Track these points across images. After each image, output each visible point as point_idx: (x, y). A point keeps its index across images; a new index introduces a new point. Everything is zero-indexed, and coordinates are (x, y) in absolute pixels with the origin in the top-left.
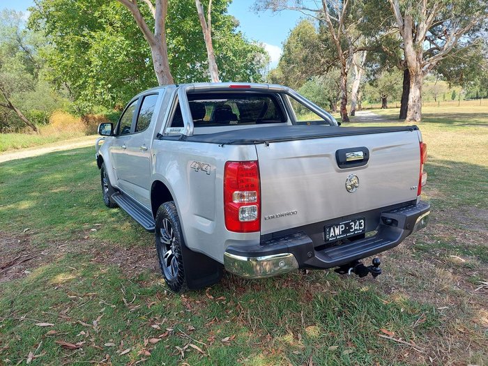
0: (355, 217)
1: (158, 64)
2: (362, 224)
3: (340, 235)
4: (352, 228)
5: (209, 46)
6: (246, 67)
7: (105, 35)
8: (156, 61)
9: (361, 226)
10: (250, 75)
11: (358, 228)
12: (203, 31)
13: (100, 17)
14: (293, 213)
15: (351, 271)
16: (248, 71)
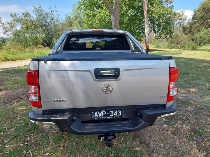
0: (115, 108)
1: (113, 22)
2: (120, 113)
3: (101, 117)
4: (112, 114)
5: (145, 13)
6: (166, 22)
7: (103, 11)
8: (113, 21)
9: (119, 114)
10: (167, 26)
11: (116, 115)
12: (144, 6)
13: (102, 3)
14: (63, 101)
15: (103, 139)
16: (167, 24)
